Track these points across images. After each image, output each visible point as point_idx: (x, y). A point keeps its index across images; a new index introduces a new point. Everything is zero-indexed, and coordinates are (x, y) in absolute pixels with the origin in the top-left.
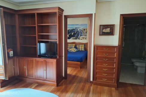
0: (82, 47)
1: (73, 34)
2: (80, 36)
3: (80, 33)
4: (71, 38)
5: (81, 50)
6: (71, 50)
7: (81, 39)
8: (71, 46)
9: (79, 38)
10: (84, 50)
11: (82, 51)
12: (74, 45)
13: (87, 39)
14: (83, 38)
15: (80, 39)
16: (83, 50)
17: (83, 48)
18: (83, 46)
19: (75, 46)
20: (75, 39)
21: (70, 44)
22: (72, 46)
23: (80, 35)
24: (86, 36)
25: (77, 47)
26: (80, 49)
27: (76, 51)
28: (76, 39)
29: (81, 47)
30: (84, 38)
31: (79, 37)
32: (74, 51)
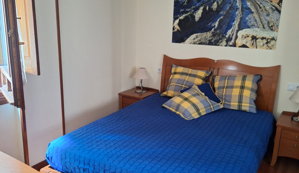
0: (242, 87)
1: (198, 15)
2: (240, 28)
3: (238, 13)
4: (188, 37)
5: (234, 105)
6: (178, 107)
7: (244, 46)
8: (187, 78)
9: (229, 39)
10: (254, 111)
11: (240, 111)
12: (202, 74)
13: (279, 43)
14: (254, 38)
15: (234, 45)
16: (247, 106)
17: (247, 93)
18: (249, 83)
19: (206, 79)
20: (210, 43)
21: (180, 69)
22: (190, 79)
23: (236, 24)
24: (271, 28)
25: (216, 85)
26: (228, 98)
27: (203, 112)
28: (216, 43)
29: (236, 92)
30: (260, 42)
31: (229, 32)
32: (196, 116)
